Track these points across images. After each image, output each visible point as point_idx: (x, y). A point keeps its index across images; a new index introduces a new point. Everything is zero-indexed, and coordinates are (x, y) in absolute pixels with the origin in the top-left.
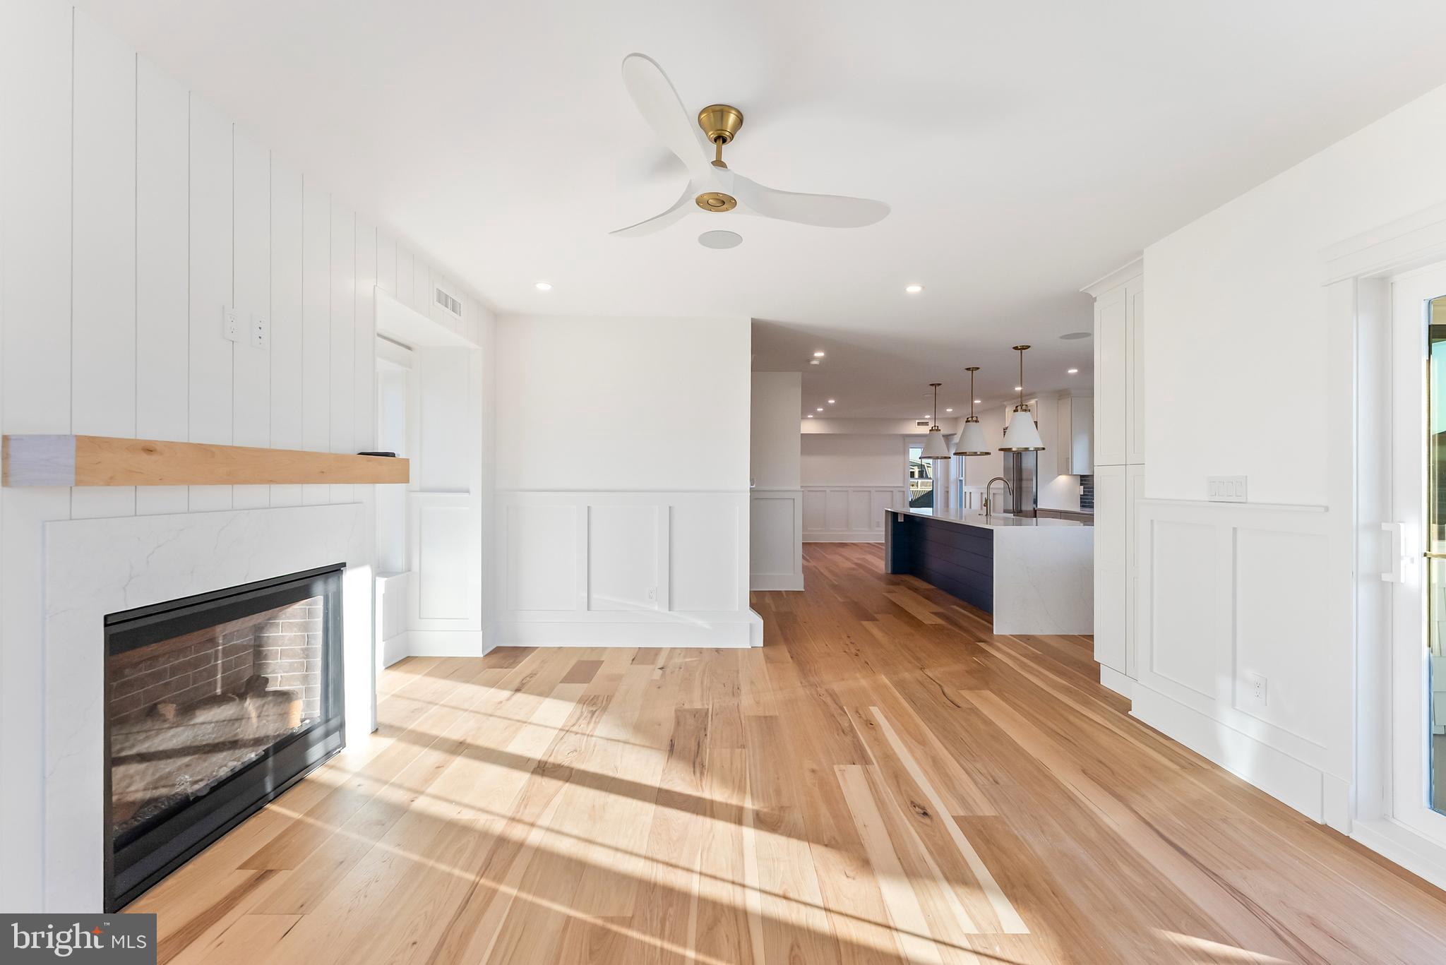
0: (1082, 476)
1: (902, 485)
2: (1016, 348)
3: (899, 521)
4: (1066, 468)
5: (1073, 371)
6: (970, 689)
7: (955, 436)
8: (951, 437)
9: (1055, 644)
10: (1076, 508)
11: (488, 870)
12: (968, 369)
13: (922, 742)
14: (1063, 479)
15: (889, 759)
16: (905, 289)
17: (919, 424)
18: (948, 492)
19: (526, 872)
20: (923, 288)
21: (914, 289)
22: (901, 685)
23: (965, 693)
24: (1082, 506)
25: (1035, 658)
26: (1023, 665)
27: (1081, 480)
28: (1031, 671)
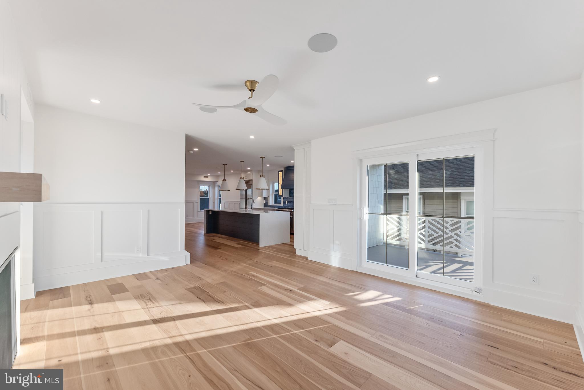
0: (264, 197)
1: (197, 200)
2: (261, 157)
3: (210, 213)
4: (261, 195)
5: (268, 165)
6: (269, 262)
7: (218, 182)
8: (216, 182)
9: (278, 247)
10: (263, 207)
11: (185, 351)
12: (241, 161)
13: (273, 277)
14: (259, 198)
15: (269, 282)
16: (249, 137)
17: (205, 177)
18: (214, 203)
19: (200, 345)
20: (255, 137)
21: (252, 137)
22: (250, 264)
23: (268, 263)
24: (264, 207)
25: (276, 251)
26: (276, 254)
27: (264, 199)
28: (278, 254)
